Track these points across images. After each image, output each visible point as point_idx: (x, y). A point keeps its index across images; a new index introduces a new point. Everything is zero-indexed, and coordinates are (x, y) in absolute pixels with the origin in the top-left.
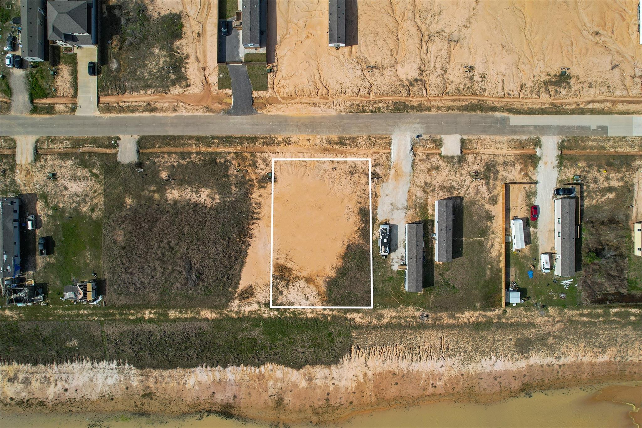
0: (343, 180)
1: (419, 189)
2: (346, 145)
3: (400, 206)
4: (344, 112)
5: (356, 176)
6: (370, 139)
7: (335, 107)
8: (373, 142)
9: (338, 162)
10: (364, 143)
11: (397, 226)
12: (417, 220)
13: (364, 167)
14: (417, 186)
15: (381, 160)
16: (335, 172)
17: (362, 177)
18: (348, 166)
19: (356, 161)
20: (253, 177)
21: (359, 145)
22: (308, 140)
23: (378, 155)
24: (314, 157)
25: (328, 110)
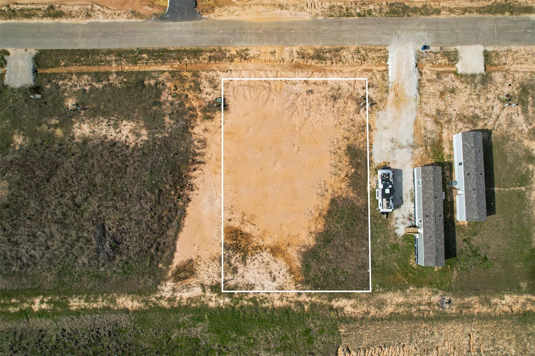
0: (323, 107)
1: (429, 119)
2: (325, 60)
3: (405, 144)
4: (322, 15)
5: (340, 102)
6: (359, 52)
7: (308, 10)
8: (362, 55)
9: (315, 83)
10: (350, 56)
11: (402, 170)
12: (429, 162)
13: (351, 89)
14: (427, 115)
15: (374, 79)
16: (311, 97)
17: (350, 103)
18: (329, 89)
19: (340, 81)
20: (195, 104)
21: (344, 60)
22: (273, 53)
23: (370, 74)
24: (281, 76)
25: (299, 13)
